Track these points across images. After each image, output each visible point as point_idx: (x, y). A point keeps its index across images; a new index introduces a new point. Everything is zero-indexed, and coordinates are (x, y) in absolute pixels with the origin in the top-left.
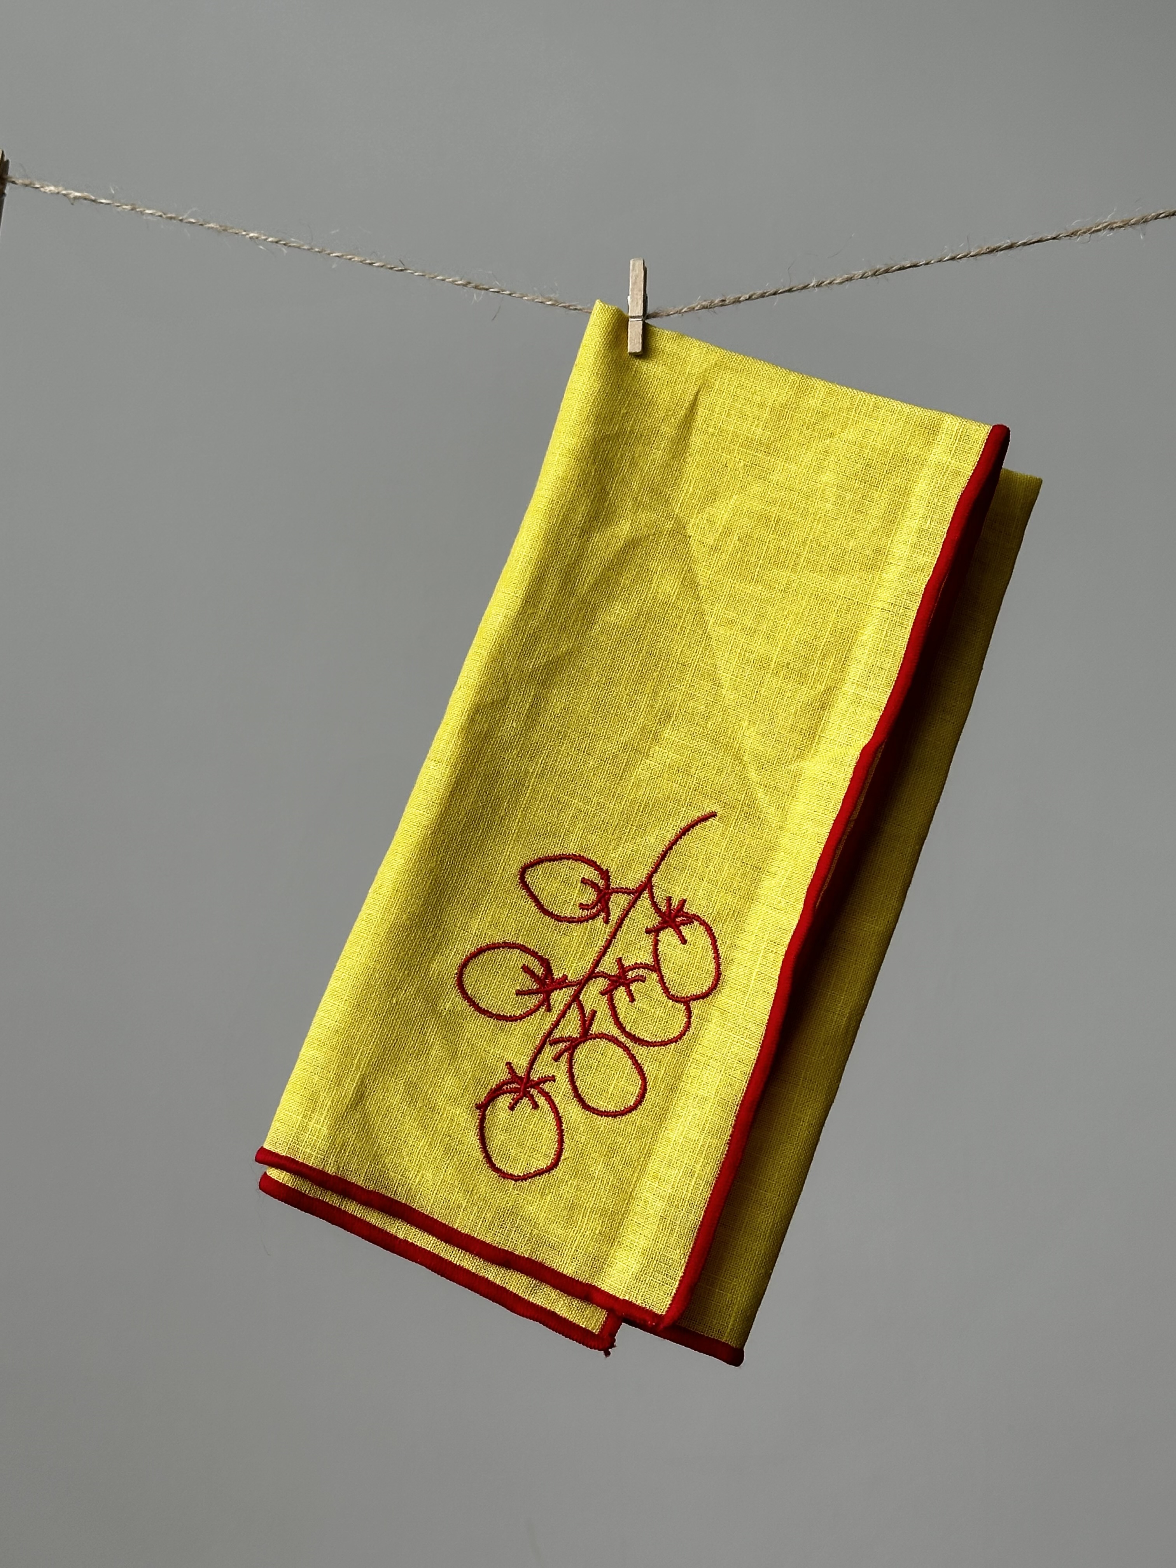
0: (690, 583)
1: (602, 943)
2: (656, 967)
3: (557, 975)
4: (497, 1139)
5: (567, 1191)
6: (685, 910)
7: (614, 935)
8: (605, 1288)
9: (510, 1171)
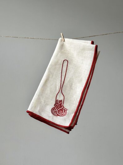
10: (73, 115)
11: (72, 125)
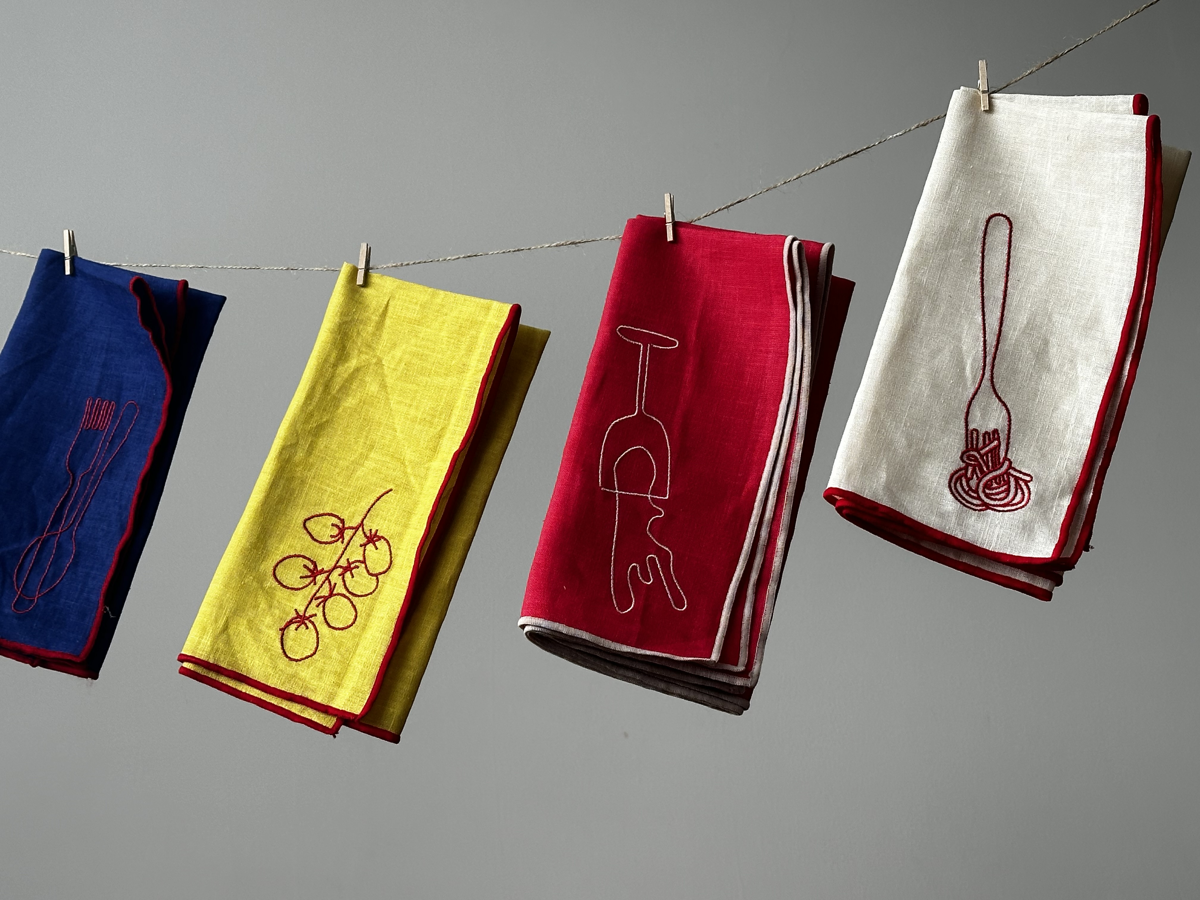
0: (383, 386)
1: (340, 552)
2: (364, 562)
3: (319, 568)
4: (288, 643)
5: (319, 664)
6: (378, 534)
7: (345, 549)
8: (334, 706)
9: (294, 658)
10: (1066, 502)
11: (1068, 553)
